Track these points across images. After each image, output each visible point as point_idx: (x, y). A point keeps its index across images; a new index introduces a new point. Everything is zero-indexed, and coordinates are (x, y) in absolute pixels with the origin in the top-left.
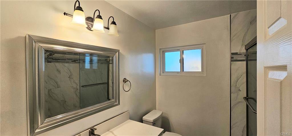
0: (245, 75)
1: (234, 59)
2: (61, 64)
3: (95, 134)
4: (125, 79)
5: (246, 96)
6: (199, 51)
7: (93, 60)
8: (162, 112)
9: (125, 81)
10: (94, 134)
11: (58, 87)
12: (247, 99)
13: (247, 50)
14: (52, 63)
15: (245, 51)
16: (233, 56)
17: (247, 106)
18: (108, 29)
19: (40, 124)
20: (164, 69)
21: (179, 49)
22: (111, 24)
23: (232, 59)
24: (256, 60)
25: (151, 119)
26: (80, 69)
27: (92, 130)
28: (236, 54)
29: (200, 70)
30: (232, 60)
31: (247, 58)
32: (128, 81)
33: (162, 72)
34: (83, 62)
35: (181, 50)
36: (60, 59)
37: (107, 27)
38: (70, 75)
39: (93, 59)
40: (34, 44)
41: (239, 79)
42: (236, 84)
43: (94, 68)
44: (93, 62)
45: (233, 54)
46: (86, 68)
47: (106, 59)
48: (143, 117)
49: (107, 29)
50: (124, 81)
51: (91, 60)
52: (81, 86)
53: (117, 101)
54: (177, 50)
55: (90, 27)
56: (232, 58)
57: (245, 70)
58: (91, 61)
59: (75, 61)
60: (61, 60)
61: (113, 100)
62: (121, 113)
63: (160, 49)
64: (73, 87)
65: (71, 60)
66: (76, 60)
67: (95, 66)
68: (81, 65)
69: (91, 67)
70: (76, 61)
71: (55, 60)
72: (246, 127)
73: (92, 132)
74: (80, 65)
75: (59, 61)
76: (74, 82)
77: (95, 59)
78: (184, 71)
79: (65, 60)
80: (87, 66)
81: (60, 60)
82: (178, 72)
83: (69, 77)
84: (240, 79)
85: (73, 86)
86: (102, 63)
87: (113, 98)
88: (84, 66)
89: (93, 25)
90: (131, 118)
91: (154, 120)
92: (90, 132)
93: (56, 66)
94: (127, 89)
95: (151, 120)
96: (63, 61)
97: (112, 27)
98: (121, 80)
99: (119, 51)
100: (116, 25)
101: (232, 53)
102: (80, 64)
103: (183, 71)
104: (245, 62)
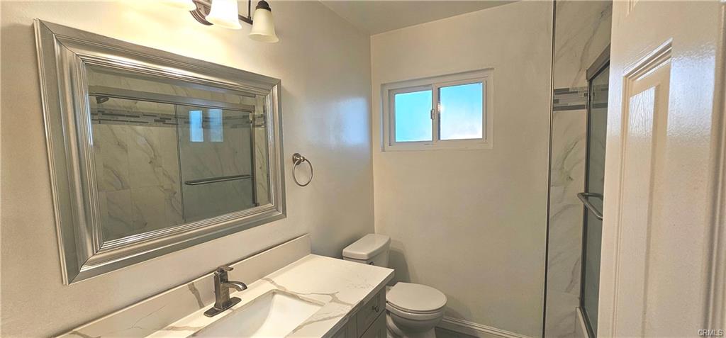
0: (584, 141)
1: (561, 104)
2: (127, 127)
3: (229, 280)
4: (297, 155)
5: (583, 192)
6: (478, 89)
7: (209, 118)
8: (388, 238)
9: (297, 160)
10: (228, 282)
11: (123, 188)
12: (586, 195)
13: (590, 81)
14: (103, 123)
15: (586, 84)
16: (558, 97)
17: (586, 209)
18: (251, 22)
19: (90, 253)
20: (392, 135)
21: (428, 86)
22: (257, 8)
23: (556, 105)
24: (606, 105)
25: (364, 253)
26: (178, 141)
27: (222, 271)
28: (565, 91)
29: (480, 136)
30: (557, 107)
31: (590, 100)
32: (304, 159)
33: (387, 145)
34: (185, 123)
35: (434, 85)
36: (122, 113)
37: (246, 16)
38: (152, 156)
39: (210, 116)
40: (57, 47)
41: (570, 152)
42: (563, 163)
43: (213, 140)
44: (212, 124)
45: (557, 92)
46: (193, 141)
47: (246, 114)
48: (344, 250)
49: (247, 22)
50: (294, 160)
51: (206, 118)
52: (183, 182)
53: (280, 208)
54: (425, 86)
55: (202, 12)
56: (556, 101)
57: (585, 130)
58: (206, 121)
59: (162, 120)
60: (127, 116)
61: (270, 205)
62: (290, 238)
63: (383, 85)
64: (162, 187)
65: (153, 118)
66: (167, 119)
67: (217, 135)
68: (180, 129)
69: (206, 136)
70: (167, 121)
71: (109, 117)
72: (580, 261)
73: (221, 277)
74: (177, 132)
75: (120, 118)
76: (164, 174)
77: (216, 114)
78: (441, 139)
79: (139, 117)
80: (196, 134)
81: (124, 116)
82: (426, 143)
83: (150, 162)
84: (573, 151)
85: (162, 184)
86: (235, 126)
87: (270, 201)
88: (188, 135)
89: (210, 7)
90: (316, 251)
91: (369, 255)
92: (216, 277)
93: (114, 134)
94: (303, 181)
95: (363, 255)
96: (133, 119)
97: (260, 16)
98: (288, 156)
99: (279, 82)
100: (270, 10)
101: (555, 90)
102: (177, 127)
103: (439, 138)
104: (585, 112)
